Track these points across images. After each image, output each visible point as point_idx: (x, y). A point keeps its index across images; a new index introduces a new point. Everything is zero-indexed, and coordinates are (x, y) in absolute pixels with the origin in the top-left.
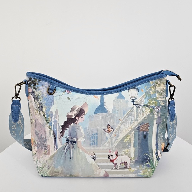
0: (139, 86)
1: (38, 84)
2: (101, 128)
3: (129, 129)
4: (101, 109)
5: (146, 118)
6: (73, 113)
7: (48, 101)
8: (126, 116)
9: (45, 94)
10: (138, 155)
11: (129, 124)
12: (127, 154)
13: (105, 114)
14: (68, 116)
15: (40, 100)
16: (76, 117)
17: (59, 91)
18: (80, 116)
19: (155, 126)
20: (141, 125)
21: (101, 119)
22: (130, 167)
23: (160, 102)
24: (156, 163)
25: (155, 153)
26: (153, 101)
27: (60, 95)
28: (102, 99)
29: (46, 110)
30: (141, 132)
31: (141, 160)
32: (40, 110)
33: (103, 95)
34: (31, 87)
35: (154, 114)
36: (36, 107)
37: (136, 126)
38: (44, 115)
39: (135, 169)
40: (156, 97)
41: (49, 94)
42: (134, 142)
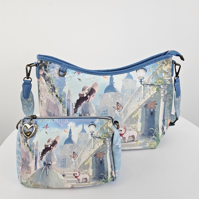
0: (147, 67)
1: (49, 66)
2: (110, 105)
3: (137, 106)
4: (110, 88)
5: (153, 97)
6: (85, 92)
7: (60, 82)
8: (134, 95)
9: (57, 76)
10: (144, 129)
11: (137, 102)
12: (134, 128)
13: (115, 93)
14: (80, 95)
15: (51, 82)
16: (87, 95)
17: (70, 73)
18: (91, 95)
19: (162, 104)
20: (148, 103)
21: (111, 98)
22: (137, 140)
23: (166, 81)
24: (161, 137)
25: (161, 128)
26: (159, 81)
27: (71, 77)
28: (111, 79)
29: (59, 90)
30: (148, 109)
31: (147, 133)
32: (52, 91)
33: (112, 75)
34: (42, 69)
35: (160, 93)
36: (48, 89)
37: (143, 104)
38: (57, 96)
39: (142, 141)
40: (163, 77)
41: (60, 75)
42: (141, 118)
